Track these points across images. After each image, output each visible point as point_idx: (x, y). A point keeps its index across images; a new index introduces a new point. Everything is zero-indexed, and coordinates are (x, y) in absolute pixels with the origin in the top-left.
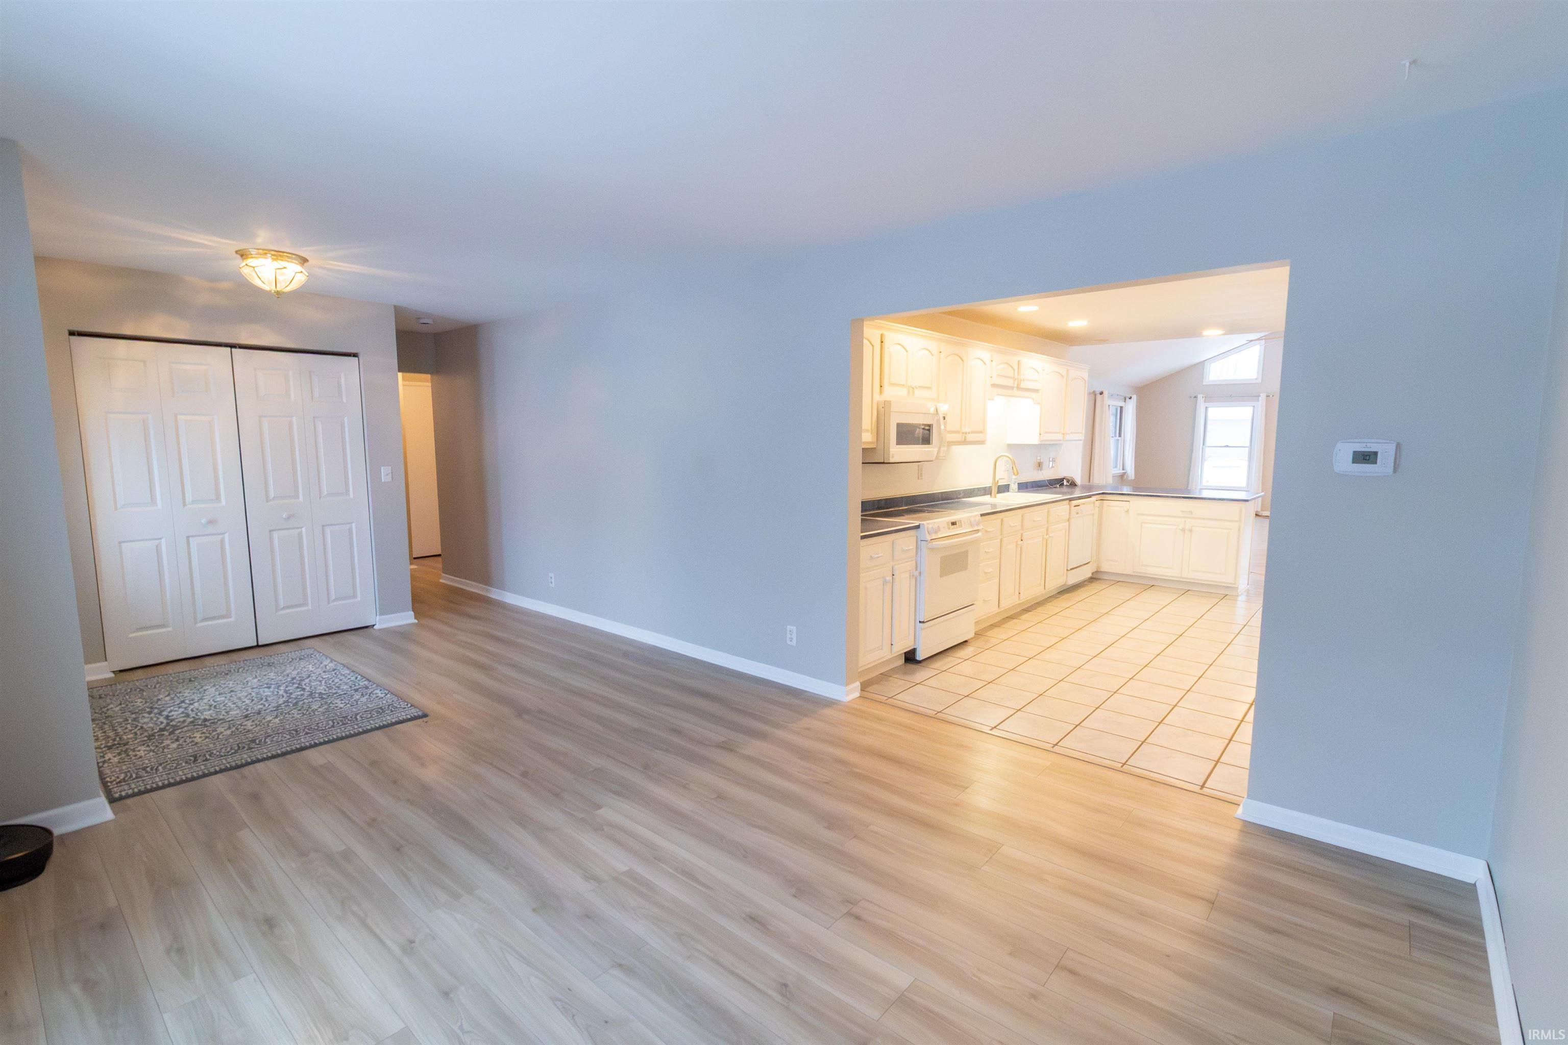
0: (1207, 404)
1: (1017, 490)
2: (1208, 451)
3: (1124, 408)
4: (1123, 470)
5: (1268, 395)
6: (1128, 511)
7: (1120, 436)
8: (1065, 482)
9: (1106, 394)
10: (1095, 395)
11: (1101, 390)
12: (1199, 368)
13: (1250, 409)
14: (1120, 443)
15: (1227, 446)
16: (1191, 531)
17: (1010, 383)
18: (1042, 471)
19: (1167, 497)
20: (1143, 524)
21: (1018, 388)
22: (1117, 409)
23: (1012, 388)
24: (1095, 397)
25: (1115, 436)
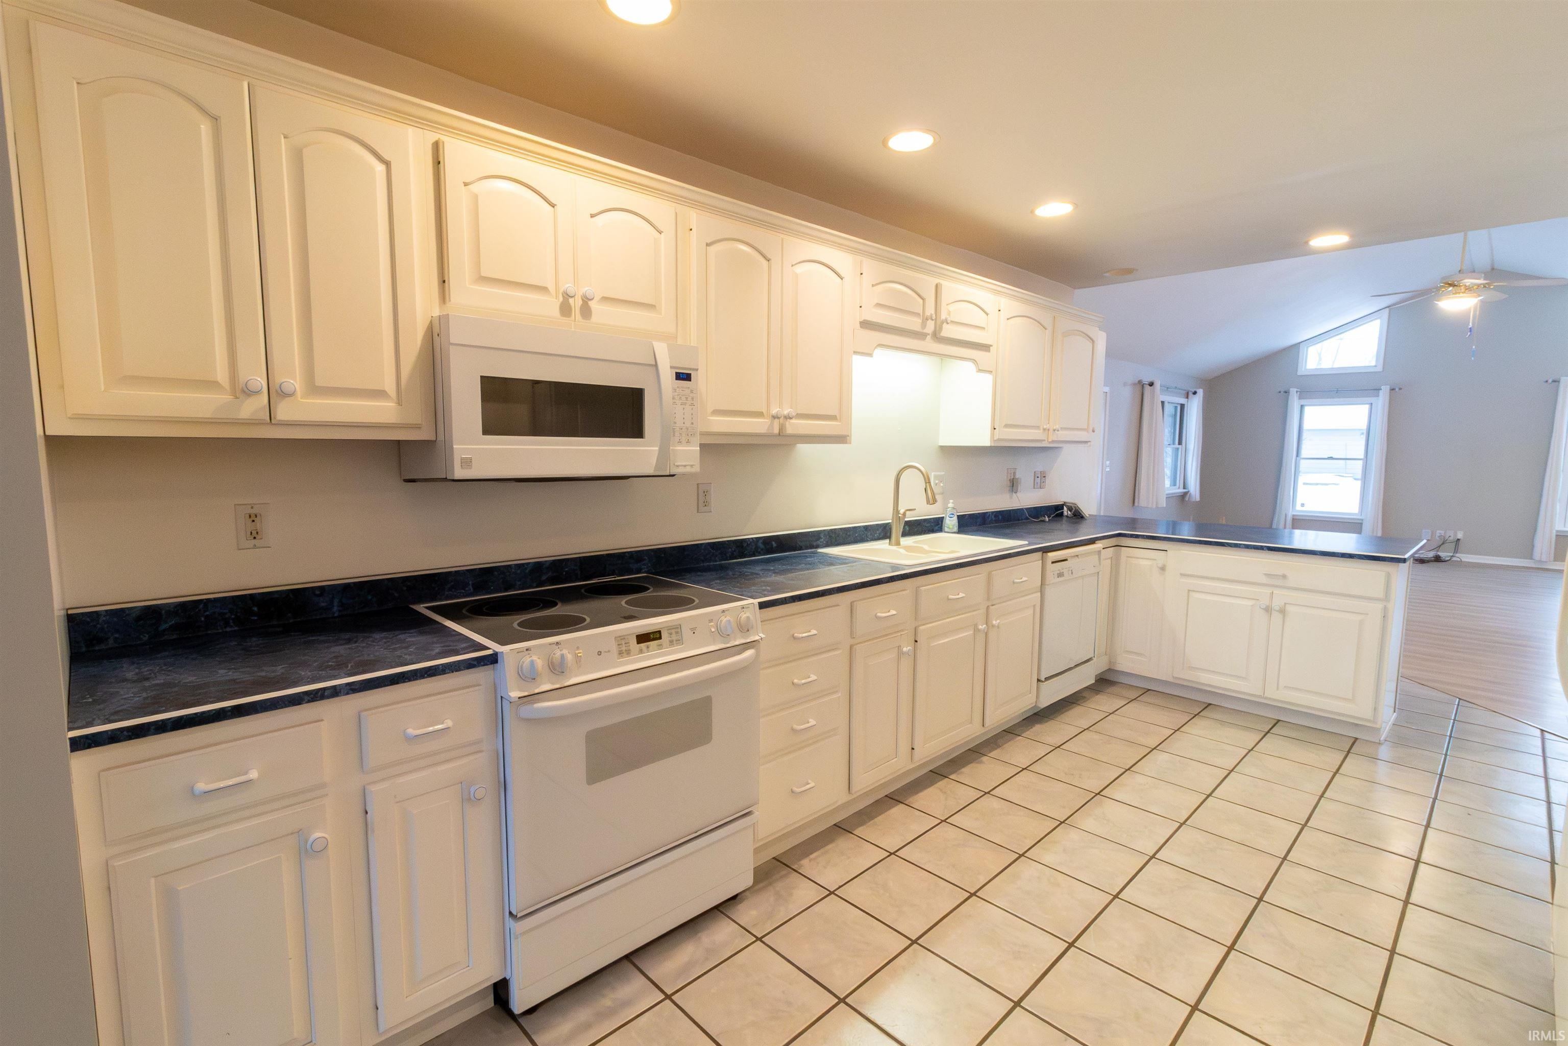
0: (1303, 402)
1: (956, 529)
2: (1303, 464)
3: (1186, 406)
4: (1184, 488)
5: (1393, 387)
6: (1163, 569)
7: (1180, 443)
8: (1066, 511)
9: (1157, 385)
10: (1143, 386)
11: (1150, 380)
12: (1292, 352)
13: (1366, 408)
14: (1180, 453)
15: (1331, 458)
16: (1283, 611)
17: (914, 324)
18: (1018, 494)
19: (1236, 546)
20: (1192, 594)
21: (937, 336)
22: (1176, 407)
23: (920, 336)
24: (1142, 387)
25: (1174, 443)
